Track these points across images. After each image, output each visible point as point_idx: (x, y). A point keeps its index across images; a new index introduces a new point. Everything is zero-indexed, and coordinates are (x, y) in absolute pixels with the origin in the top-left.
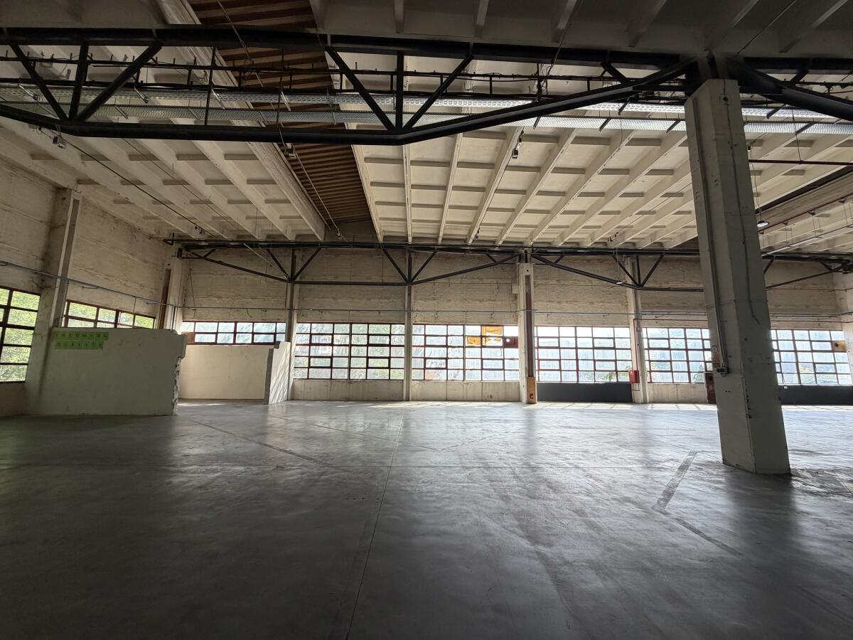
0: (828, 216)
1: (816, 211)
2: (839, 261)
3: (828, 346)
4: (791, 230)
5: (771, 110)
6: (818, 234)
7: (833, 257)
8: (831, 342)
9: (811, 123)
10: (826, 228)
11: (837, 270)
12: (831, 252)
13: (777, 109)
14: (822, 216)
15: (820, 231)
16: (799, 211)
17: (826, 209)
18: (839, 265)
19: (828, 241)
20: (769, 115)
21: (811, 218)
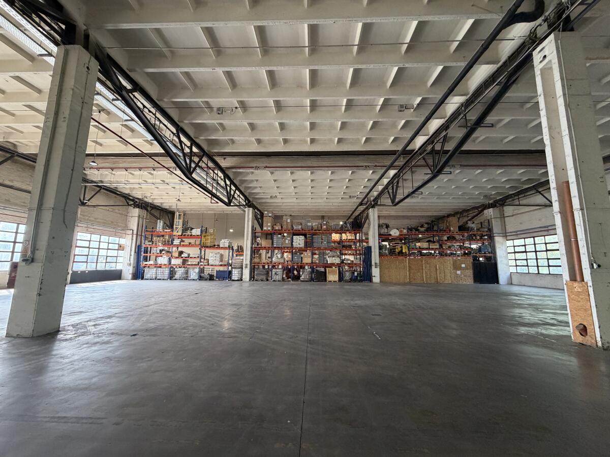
0: (133, 174)
1: (128, 169)
2: (133, 200)
3: (116, 247)
4: (114, 175)
5: (115, 98)
6: (126, 182)
7: (131, 198)
8: (119, 244)
9: (132, 120)
10: (132, 181)
11: (131, 205)
12: (131, 194)
13: (118, 99)
14: (131, 173)
15: (127, 181)
16: (121, 165)
17: (132, 170)
18: (132, 203)
19: (131, 188)
20: (113, 100)
21: (125, 172)
